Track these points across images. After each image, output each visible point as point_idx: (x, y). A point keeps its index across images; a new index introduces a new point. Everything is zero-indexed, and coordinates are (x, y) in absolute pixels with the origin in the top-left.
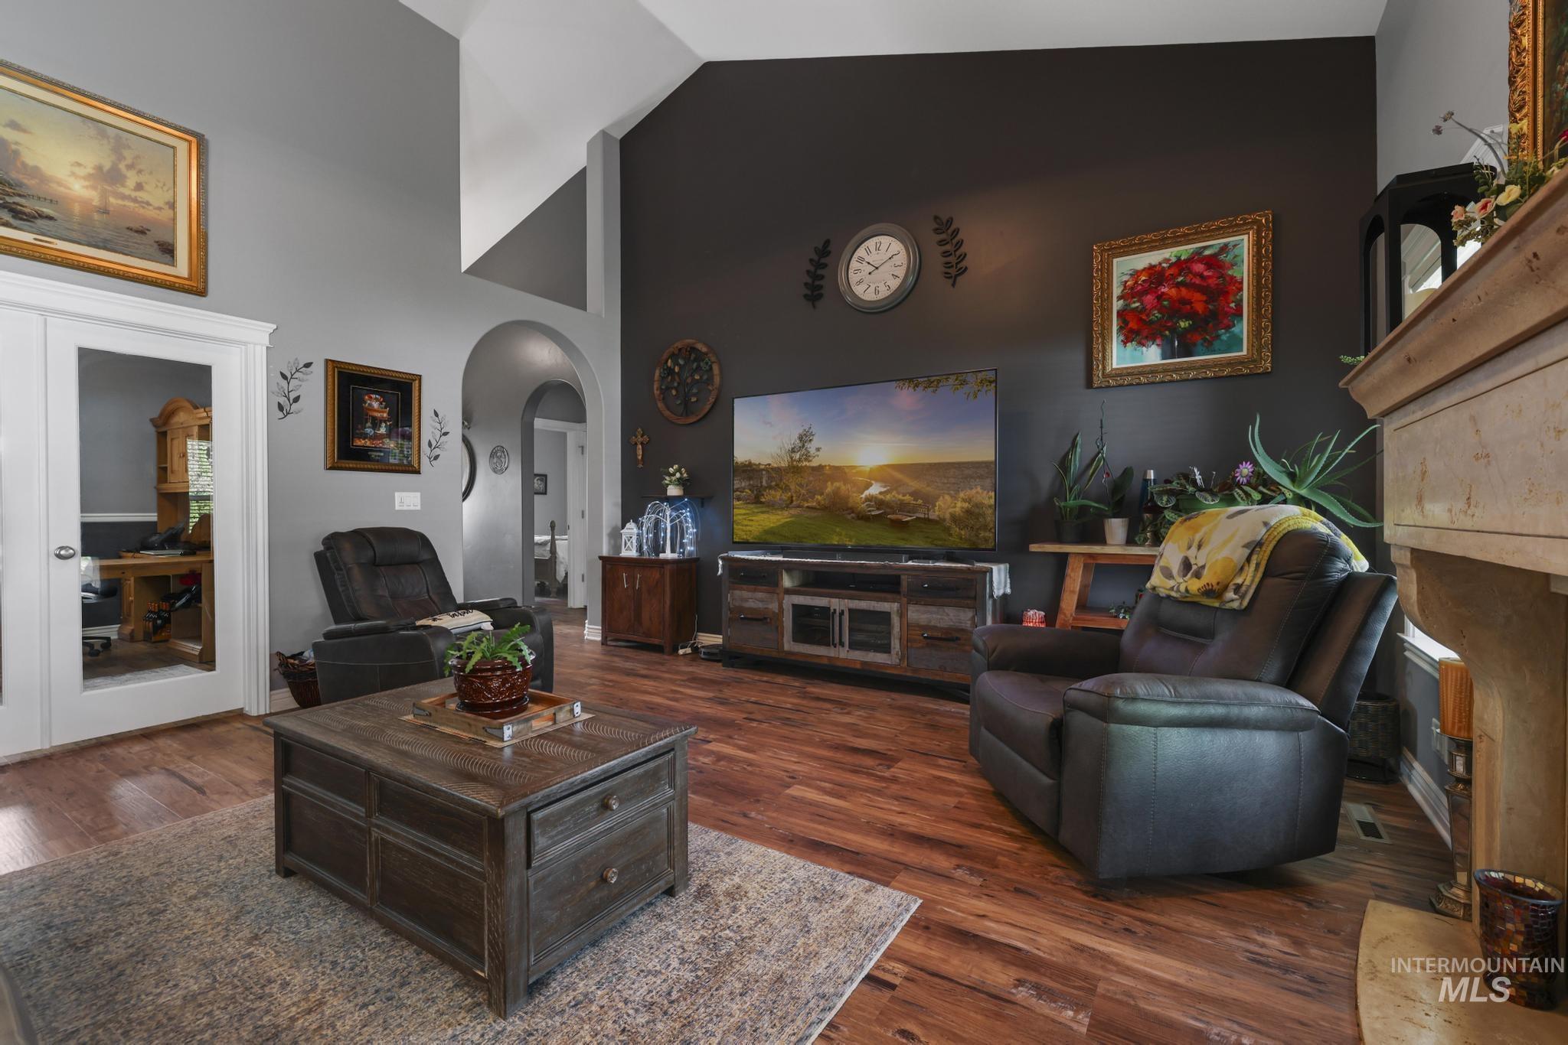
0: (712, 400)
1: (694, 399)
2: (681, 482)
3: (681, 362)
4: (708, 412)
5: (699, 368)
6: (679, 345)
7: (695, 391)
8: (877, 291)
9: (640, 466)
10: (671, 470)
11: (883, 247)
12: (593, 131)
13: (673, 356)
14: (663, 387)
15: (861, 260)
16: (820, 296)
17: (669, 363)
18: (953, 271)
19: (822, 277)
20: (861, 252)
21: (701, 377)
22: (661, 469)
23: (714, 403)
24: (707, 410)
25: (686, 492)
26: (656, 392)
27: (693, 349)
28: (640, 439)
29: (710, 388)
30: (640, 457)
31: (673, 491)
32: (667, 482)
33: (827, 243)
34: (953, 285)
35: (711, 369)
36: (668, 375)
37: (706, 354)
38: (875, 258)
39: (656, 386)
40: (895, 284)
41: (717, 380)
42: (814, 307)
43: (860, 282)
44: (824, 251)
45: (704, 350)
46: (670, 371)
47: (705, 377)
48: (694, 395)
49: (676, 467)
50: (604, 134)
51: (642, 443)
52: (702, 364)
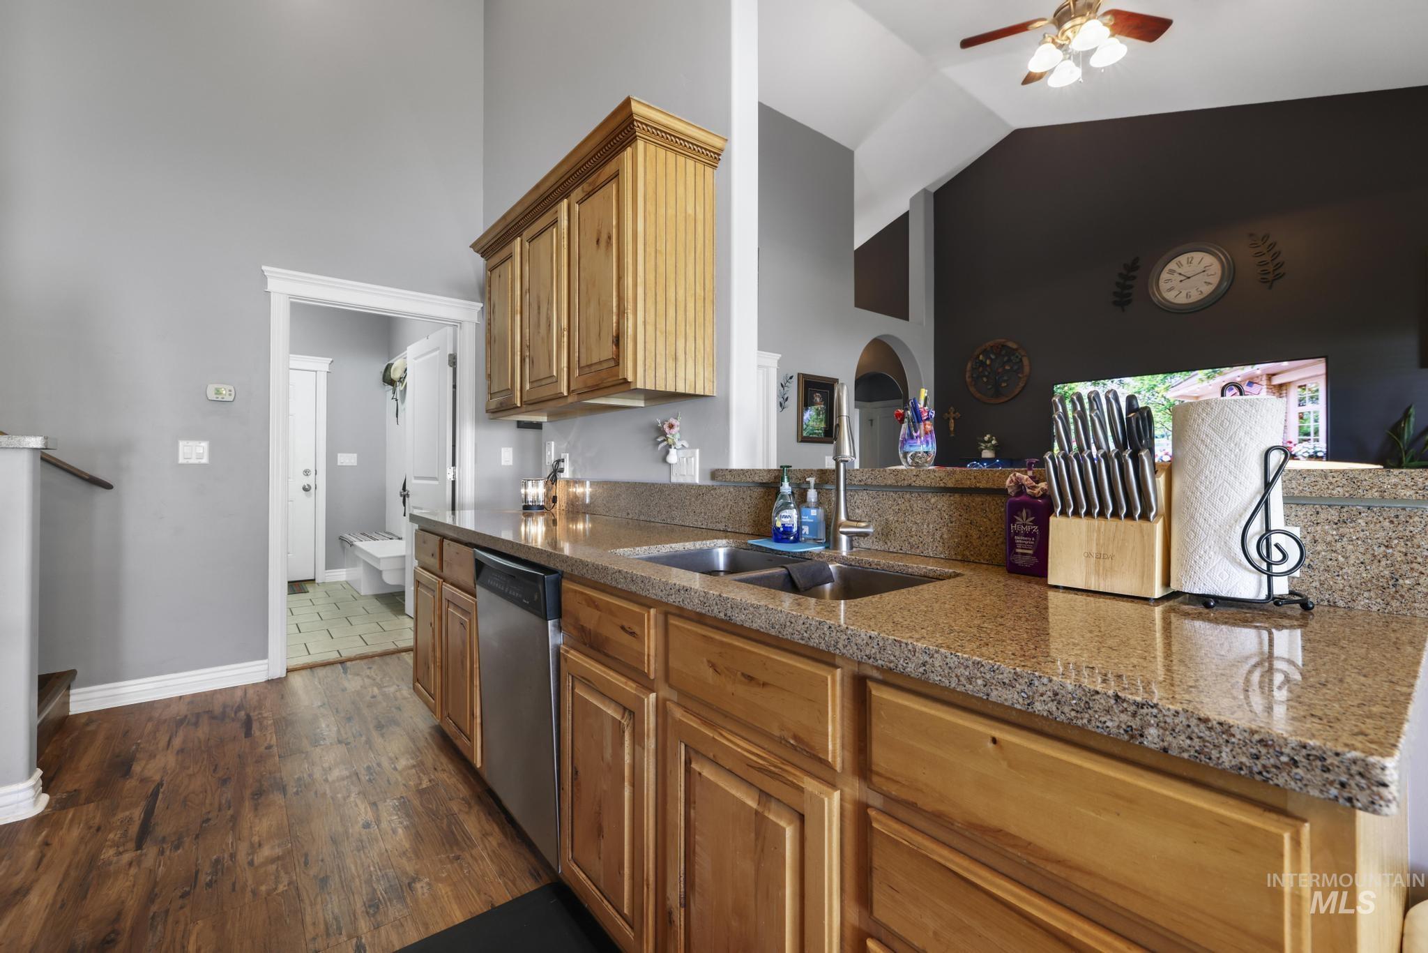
0: (1021, 385)
1: (1004, 385)
2: (995, 448)
3: (993, 357)
4: (1018, 394)
5: (1009, 360)
6: (991, 343)
7: (1005, 378)
8: (1188, 296)
9: (952, 435)
10: (986, 438)
11: (1195, 262)
12: (917, 189)
13: (985, 352)
14: (974, 376)
15: (1172, 272)
16: (1129, 302)
17: (981, 357)
18: (1270, 277)
19: (1131, 287)
20: (1172, 265)
21: (1012, 368)
22: (978, 438)
23: (1023, 388)
24: (1017, 392)
25: (997, 455)
26: (968, 380)
27: (1004, 346)
28: (953, 415)
29: (1020, 375)
30: (952, 429)
31: (987, 454)
32: (983, 448)
33: (1137, 260)
34: (1270, 287)
35: (1021, 360)
36: (980, 366)
37: (1016, 350)
38: (1186, 270)
39: (968, 375)
40: (1207, 290)
41: (1027, 369)
42: (1123, 310)
43: (1171, 289)
44: (1134, 266)
45: (1015, 346)
46: (983, 364)
47: (1016, 367)
48: (1005, 381)
49: (988, 436)
50: (925, 191)
51: (954, 419)
52: (1012, 358)
